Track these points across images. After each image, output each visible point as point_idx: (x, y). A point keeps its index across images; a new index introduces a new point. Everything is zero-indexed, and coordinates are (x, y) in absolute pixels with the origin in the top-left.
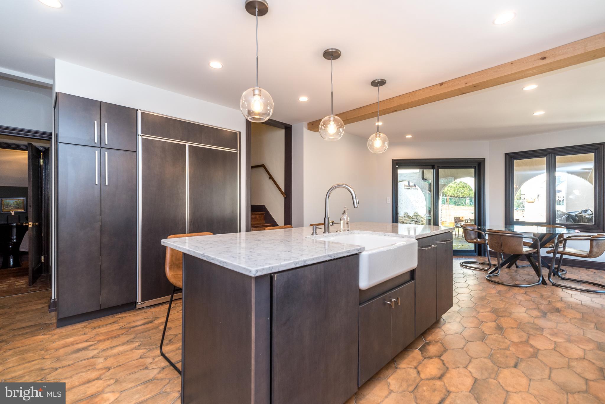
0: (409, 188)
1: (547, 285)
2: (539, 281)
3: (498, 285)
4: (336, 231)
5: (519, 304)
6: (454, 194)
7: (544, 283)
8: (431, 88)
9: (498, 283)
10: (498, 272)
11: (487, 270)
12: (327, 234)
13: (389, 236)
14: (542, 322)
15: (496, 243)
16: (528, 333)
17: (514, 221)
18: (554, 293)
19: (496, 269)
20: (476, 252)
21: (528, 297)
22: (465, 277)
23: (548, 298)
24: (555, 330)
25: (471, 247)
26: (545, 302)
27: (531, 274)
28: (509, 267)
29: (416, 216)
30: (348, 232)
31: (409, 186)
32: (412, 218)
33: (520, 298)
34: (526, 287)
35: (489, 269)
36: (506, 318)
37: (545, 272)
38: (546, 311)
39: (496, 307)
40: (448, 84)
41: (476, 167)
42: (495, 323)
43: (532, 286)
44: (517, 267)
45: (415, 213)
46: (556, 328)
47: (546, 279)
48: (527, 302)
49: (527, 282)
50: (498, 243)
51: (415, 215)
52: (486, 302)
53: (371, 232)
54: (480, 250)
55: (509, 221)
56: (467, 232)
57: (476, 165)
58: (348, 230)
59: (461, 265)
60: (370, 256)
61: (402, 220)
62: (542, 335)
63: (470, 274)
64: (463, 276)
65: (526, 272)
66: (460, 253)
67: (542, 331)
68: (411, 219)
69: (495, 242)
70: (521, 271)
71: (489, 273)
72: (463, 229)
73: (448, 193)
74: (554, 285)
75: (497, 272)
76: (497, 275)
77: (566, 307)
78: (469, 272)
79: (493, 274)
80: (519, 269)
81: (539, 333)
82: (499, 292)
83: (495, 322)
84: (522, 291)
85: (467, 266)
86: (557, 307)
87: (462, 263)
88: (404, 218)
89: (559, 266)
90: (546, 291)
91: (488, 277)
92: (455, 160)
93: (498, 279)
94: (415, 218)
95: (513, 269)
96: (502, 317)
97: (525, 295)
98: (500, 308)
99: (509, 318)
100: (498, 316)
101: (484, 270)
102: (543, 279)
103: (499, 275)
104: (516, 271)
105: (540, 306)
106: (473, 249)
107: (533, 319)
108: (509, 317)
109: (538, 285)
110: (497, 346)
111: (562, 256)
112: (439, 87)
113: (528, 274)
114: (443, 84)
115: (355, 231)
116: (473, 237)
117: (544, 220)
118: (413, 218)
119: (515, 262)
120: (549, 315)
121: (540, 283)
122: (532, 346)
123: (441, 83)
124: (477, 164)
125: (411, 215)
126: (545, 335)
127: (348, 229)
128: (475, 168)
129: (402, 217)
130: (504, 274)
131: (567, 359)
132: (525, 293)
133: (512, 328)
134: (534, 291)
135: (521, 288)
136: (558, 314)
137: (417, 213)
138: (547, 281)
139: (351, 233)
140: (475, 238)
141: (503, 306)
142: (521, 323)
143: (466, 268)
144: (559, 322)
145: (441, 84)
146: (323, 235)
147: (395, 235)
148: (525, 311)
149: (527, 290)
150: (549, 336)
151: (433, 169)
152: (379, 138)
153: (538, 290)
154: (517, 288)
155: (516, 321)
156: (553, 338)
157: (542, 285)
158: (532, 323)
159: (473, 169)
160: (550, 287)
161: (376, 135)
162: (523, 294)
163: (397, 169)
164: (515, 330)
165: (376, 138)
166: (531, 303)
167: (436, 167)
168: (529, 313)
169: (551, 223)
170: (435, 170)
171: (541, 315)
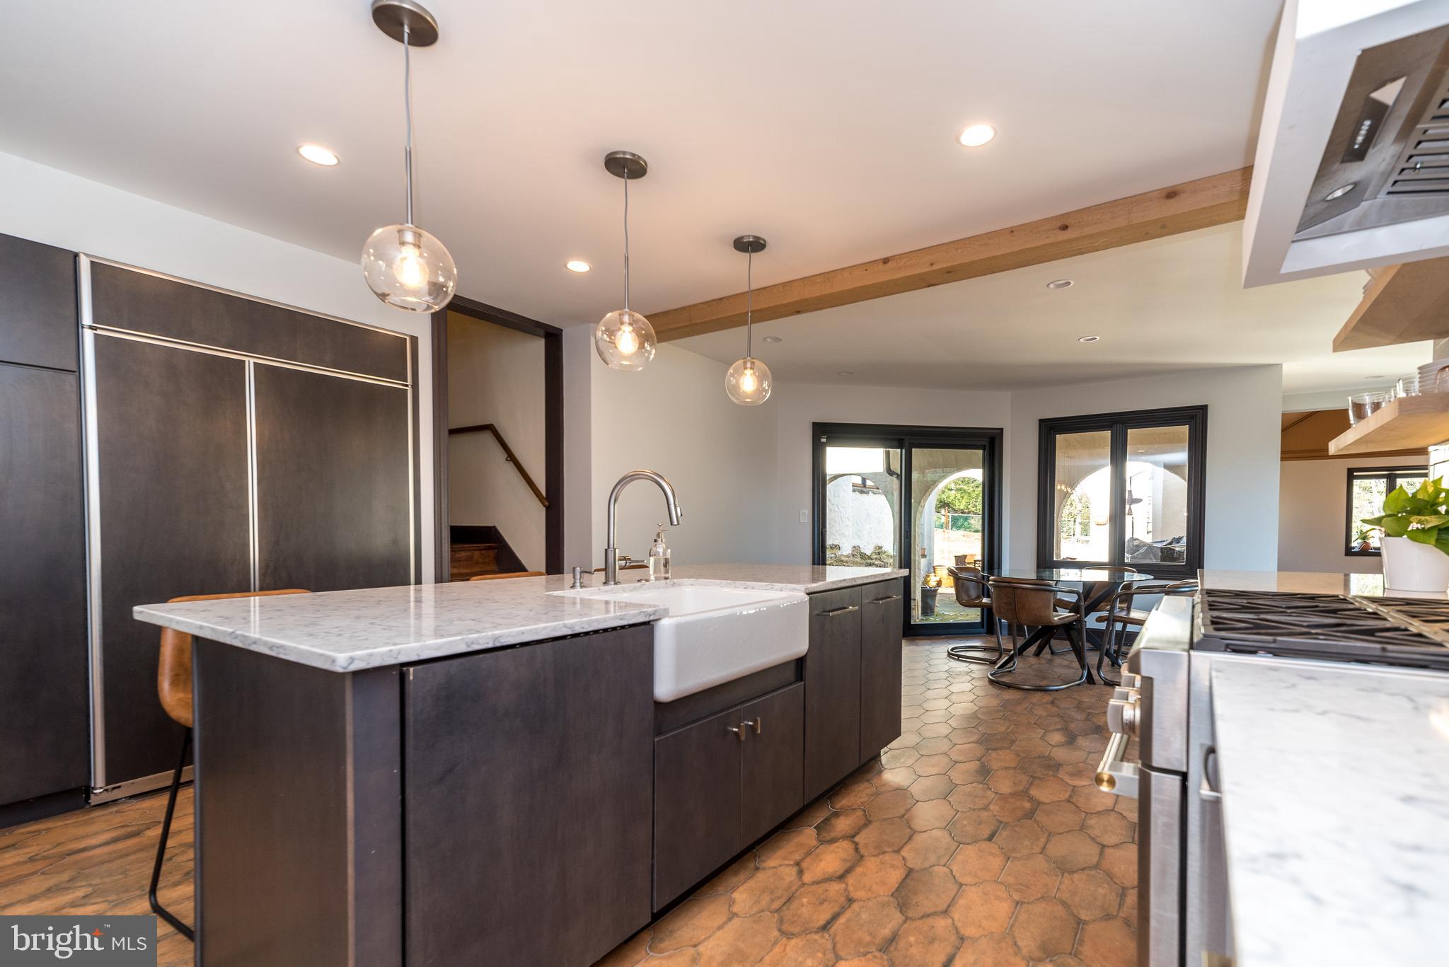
1: (1095, 684)
2: (1081, 678)
4: (638, 581)
5: (1034, 724)
6: (969, 507)
7: (1090, 680)
8: (866, 266)
9: (1009, 687)
10: (1014, 665)
11: (994, 663)
12: (612, 586)
13: (753, 588)
14: (1063, 754)
15: (1005, 603)
16: (1032, 776)
17: (1055, 559)
18: (1105, 702)
19: (1011, 659)
20: (983, 627)
21: (1054, 709)
22: (949, 679)
23: (1090, 708)
25: (973, 615)
26: (1080, 717)
28: (1038, 654)
29: (879, 554)
30: (666, 583)
31: (864, 487)
32: (869, 557)
33: (1040, 712)
34: (1057, 690)
35: (999, 659)
36: (1001, 752)
37: (1092, 658)
38: (1077, 733)
39: (990, 732)
40: (899, 261)
41: (985, 446)
42: (978, 763)
43: (1068, 688)
44: (1052, 653)
45: (875, 548)
46: (1084, 762)
47: (1094, 672)
48: (1049, 718)
49: (1061, 681)
51: (876, 551)
52: (975, 724)
53: (718, 581)
54: (988, 626)
55: (1046, 559)
56: (960, 584)
57: (986, 442)
58: (666, 578)
59: (949, 654)
60: (680, 629)
62: (1055, 776)
63: (960, 672)
64: (947, 675)
65: (1066, 663)
66: (951, 631)
67: (1059, 770)
68: (868, 561)
69: (1005, 601)
70: (1058, 660)
71: (997, 667)
72: (954, 578)
73: (957, 504)
74: (1106, 682)
75: (1011, 664)
76: (1010, 671)
78: (961, 667)
79: (1002, 670)
80: (1055, 657)
81: (1051, 773)
82: (1006, 704)
83: (979, 760)
84: (1048, 698)
85: (959, 656)
86: (1100, 723)
87: (952, 650)
88: (851, 558)
89: (1119, 648)
90: (1088, 695)
91: (992, 675)
92: (943, 430)
93: (1011, 678)
94: (876, 559)
95: (1045, 659)
96: (996, 750)
97: (1050, 706)
98: (996, 734)
99: (1008, 751)
100: (989, 749)
101: (991, 662)
102: (1089, 674)
103: (1014, 670)
104: (1050, 661)
105: (1069, 724)
106: (979, 620)
107: (1051, 749)
108: (1008, 748)
109: (1079, 684)
111: (1124, 627)
112: (881, 266)
113: (1068, 667)
114: (889, 261)
115: (685, 581)
116: (973, 593)
117: (1104, 557)
118: (872, 559)
119: (1048, 642)
120: (1080, 740)
121: (1083, 682)
122: (1031, 799)
123: (886, 258)
124: (988, 439)
125: (868, 549)
126: (1061, 777)
127: (667, 576)
128: (984, 448)
129: (847, 557)
130: (1024, 667)
131: (1083, 814)
132: (1052, 703)
133: (1007, 769)
134: (1068, 697)
135: (1048, 692)
137: (879, 546)
138: (1096, 677)
139: (674, 584)
140: (978, 597)
142: (1025, 758)
143: (958, 660)
145: (886, 261)
146: (599, 589)
147: (766, 586)
148: (1040, 736)
149: (1055, 697)
150: (1066, 778)
151: (901, 447)
152: (752, 372)
153: (1075, 695)
154: (1040, 694)
155: (1018, 755)
156: (1073, 780)
157: (1086, 685)
158: (1045, 757)
159: (981, 452)
160: (1100, 688)
161: (745, 363)
162: (1047, 703)
163: (824, 445)
164: (1011, 772)
165: (745, 372)
166: (1057, 719)
167: (906, 443)
168: (1045, 738)
169: (1117, 564)
170: (904, 451)
171: (1067, 741)
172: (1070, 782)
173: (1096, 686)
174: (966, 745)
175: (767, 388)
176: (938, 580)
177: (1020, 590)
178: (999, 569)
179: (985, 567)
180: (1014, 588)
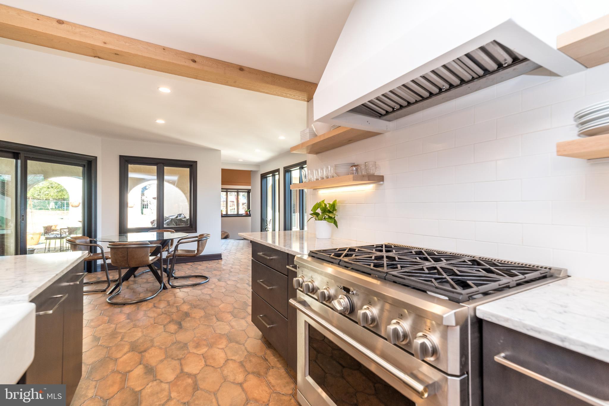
1: (167, 289)
2: (161, 288)
3: (124, 306)
5: (155, 323)
7: (165, 288)
9: (124, 304)
10: (121, 289)
11: (105, 291)
14: (182, 337)
16: (178, 359)
18: (176, 297)
19: (117, 287)
21: (159, 310)
23: (174, 303)
24: (195, 339)
26: (174, 310)
27: (149, 281)
28: (128, 280)
33: (152, 314)
34: (152, 298)
35: (107, 288)
36: (150, 351)
37: (164, 276)
38: (180, 320)
39: (133, 340)
42: (142, 366)
43: (157, 295)
44: (135, 277)
47: (166, 282)
48: (160, 316)
49: (151, 291)
52: (120, 338)
55: (123, 229)
62: (190, 352)
65: (145, 280)
67: (187, 347)
69: (120, 255)
71: (108, 293)
74: (173, 287)
75: (118, 289)
76: (118, 294)
77: (190, 307)
79: (114, 294)
80: (137, 279)
81: (186, 352)
82: (129, 317)
83: (141, 364)
84: (150, 305)
86: (185, 311)
91: (109, 299)
95: (132, 281)
96: (145, 351)
97: (154, 309)
98: (138, 339)
99: (153, 348)
100: (141, 352)
101: (102, 291)
102: (164, 285)
103: (120, 292)
105: (172, 316)
107: (174, 336)
109: (161, 291)
113: (147, 282)
117: (154, 224)
120: (184, 324)
121: (162, 290)
126: (192, 351)
132: (155, 307)
133: (162, 361)
134: (160, 300)
135: (148, 301)
136: (189, 318)
138: (167, 285)
141: (140, 334)
142: (166, 348)
144: (194, 328)
148: (163, 330)
149: (154, 302)
150: (195, 351)
151: (16, 158)
153: (162, 298)
154: (144, 304)
155: (161, 348)
156: (199, 351)
157: (164, 291)
158: (176, 343)
160: (170, 291)
162: (152, 308)
164: (165, 362)
166: (164, 316)
168: (167, 330)
169: (160, 228)
171: (178, 327)
172: (199, 352)
173: (168, 290)
177: (131, 249)
178: (96, 237)
179: (86, 235)
180: (128, 248)
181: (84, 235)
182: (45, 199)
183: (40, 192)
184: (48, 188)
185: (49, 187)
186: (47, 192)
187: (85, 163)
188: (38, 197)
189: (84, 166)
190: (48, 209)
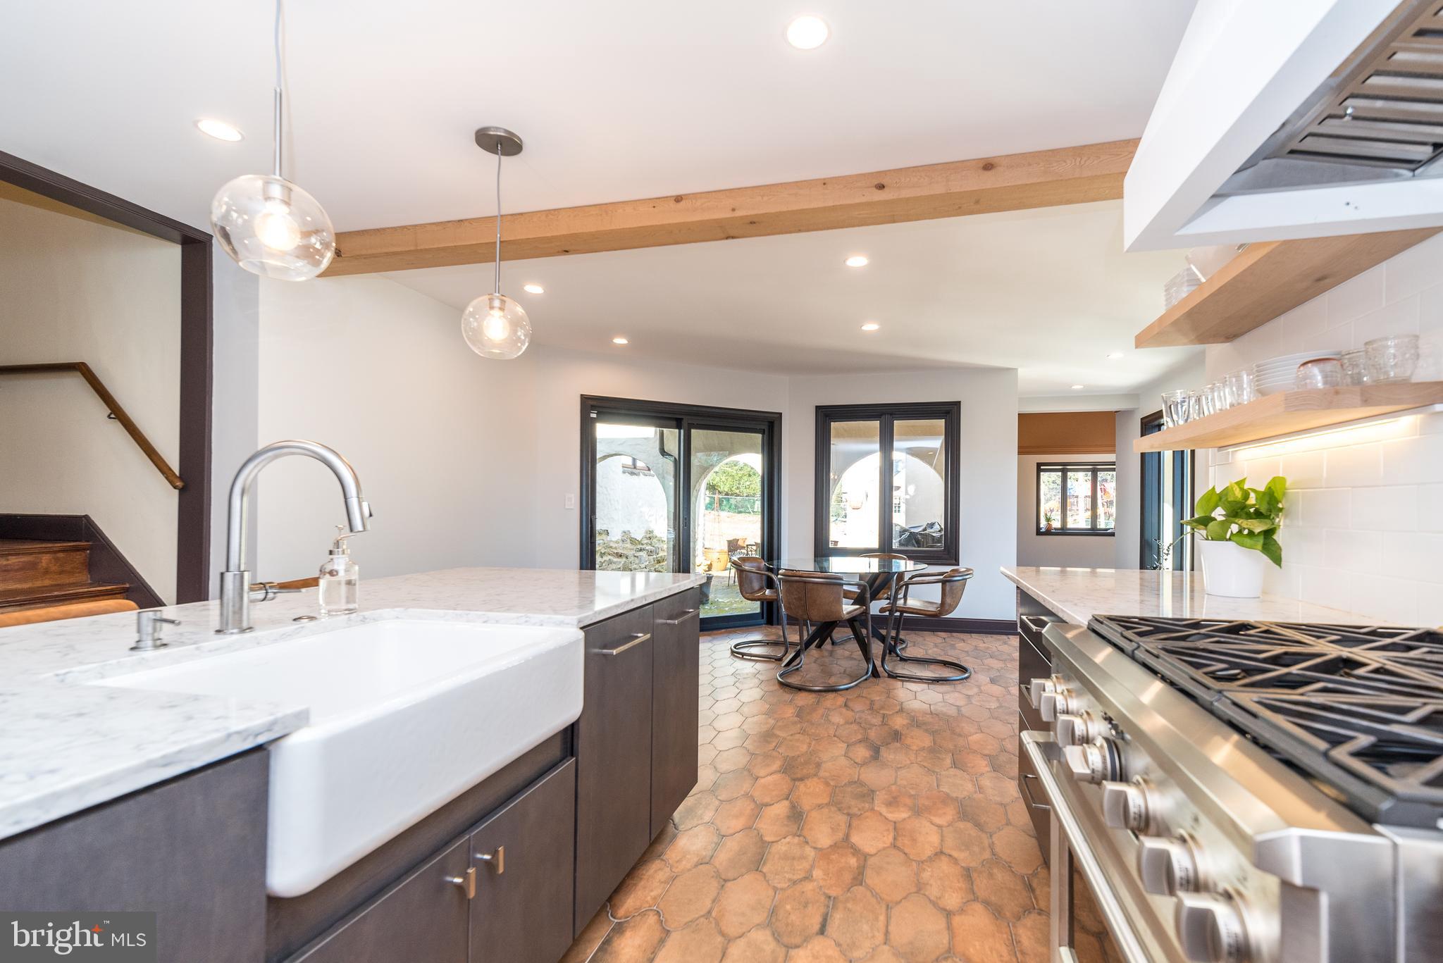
0: (634, 471)
1: (880, 677)
2: (867, 673)
3: (799, 692)
5: (834, 736)
7: (875, 674)
8: (654, 202)
9: (800, 689)
10: (801, 661)
11: (780, 659)
14: (872, 776)
15: (795, 598)
16: (848, 814)
17: (830, 546)
18: (891, 696)
19: (797, 655)
20: (763, 618)
21: (850, 714)
22: (737, 684)
23: (882, 708)
24: (893, 787)
25: (754, 607)
26: (876, 720)
27: (855, 657)
28: (819, 646)
29: (650, 538)
31: (635, 468)
32: (640, 543)
33: (837, 719)
34: (847, 689)
35: (784, 655)
36: (809, 782)
37: (877, 648)
38: (879, 744)
39: (791, 754)
40: (695, 201)
41: (764, 430)
42: (787, 803)
43: (856, 685)
44: (833, 643)
45: (646, 532)
46: (895, 783)
47: (878, 663)
48: (847, 726)
49: (849, 675)
50: (801, 600)
51: (648, 536)
52: (774, 744)
54: (769, 614)
55: (822, 547)
56: (744, 576)
59: (733, 652)
61: (616, 548)
62: (873, 809)
63: (747, 674)
64: (733, 679)
65: (847, 653)
66: (731, 624)
67: (873, 799)
68: (639, 547)
69: (796, 596)
70: (839, 651)
71: (783, 665)
72: (737, 569)
74: (893, 676)
75: (798, 661)
76: (797, 669)
77: (908, 723)
78: (747, 667)
79: (791, 668)
80: (836, 648)
81: (867, 805)
82: (800, 713)
83: (787, 799)
84: (840, 700)
85: (743, 654)
86: (896, 727)
87: (735, 647)
88: (621, 544)
89: (898, 634)
90: (876, 691)
91: (780, 676)
92: (723, 411)
93: (800, 678)
94: (647, 544)
95: (826, 650)
96: (801, 779)
97: (844, 710)
98: (799, 756)
99: (815, 779)
100: (794, 780)
101: (776, 660)
102: (874, 666)
103: (801, 667)
104: (831, 653)
105: (869, 731)
106: (758, 611)
107: (858, 769)
108: (815, 775)
109: (866, 679)
110: (787, 876)
111: (901, 614)
112: (672, 204)
113: (850, 658)
114: (682, 199)
116: (756, 586)
117: (875, 543)
118: (642, 544)
119: (830, 635)
120: (884, 752)
121: (870, 677)
122: (855, 851)
124: (767, 423)
125: (639, 535)
126: (878, 809)
129: (617, 542)
130: (810, 663)
131: (914, 864)
132: (846, 705)
133: (820, 806)
134: (859, 696)
135: (839, 692)
136: (898, 745)
137: (651, 532)
138: (880, 669)
140: (761, 589)
141: (804, 748)
142: (836, 787)
143: (742, 658)
144: (899, 766)
145: (678, 199)
148: (843, 753)
149: (849, 697)
150: (884, 810)
151: (679, 427)
152: (501, 313)
153: (865, 693)
154: (831, 695)
155: (827, 784)
156: (891, 812)
157: (872, 679)
158: (856, 782)
159: (760, 436)
160: (885, 682)
161: (491, 300)
162: (840, 707)
163: (594, 421)
164: (826, 810)
165: (492, 312)
166: (855, 727)
167: (685, 423)
168: (851, 755)
169: (885, 550)
170: (682, 431)
171: (871, 756)
172: (890, 816)
173: (881, 680)
174: (769, 777)
175: (523, 338)
176: (709, 563)
177: (811, 585)
178: (779, 558)
179: (765, 556)
180: (805, 582)
181: (763, 558)
182: (745, 495)
183: (739, 484)
184: (750, 475)
185: (751, 473)
186: (748, 483)
187: (765, 427)
188: (737, 491)
189: (763, 432)
190: (749, 513)
